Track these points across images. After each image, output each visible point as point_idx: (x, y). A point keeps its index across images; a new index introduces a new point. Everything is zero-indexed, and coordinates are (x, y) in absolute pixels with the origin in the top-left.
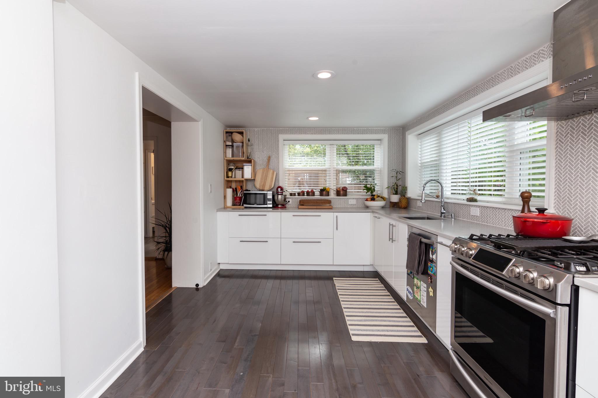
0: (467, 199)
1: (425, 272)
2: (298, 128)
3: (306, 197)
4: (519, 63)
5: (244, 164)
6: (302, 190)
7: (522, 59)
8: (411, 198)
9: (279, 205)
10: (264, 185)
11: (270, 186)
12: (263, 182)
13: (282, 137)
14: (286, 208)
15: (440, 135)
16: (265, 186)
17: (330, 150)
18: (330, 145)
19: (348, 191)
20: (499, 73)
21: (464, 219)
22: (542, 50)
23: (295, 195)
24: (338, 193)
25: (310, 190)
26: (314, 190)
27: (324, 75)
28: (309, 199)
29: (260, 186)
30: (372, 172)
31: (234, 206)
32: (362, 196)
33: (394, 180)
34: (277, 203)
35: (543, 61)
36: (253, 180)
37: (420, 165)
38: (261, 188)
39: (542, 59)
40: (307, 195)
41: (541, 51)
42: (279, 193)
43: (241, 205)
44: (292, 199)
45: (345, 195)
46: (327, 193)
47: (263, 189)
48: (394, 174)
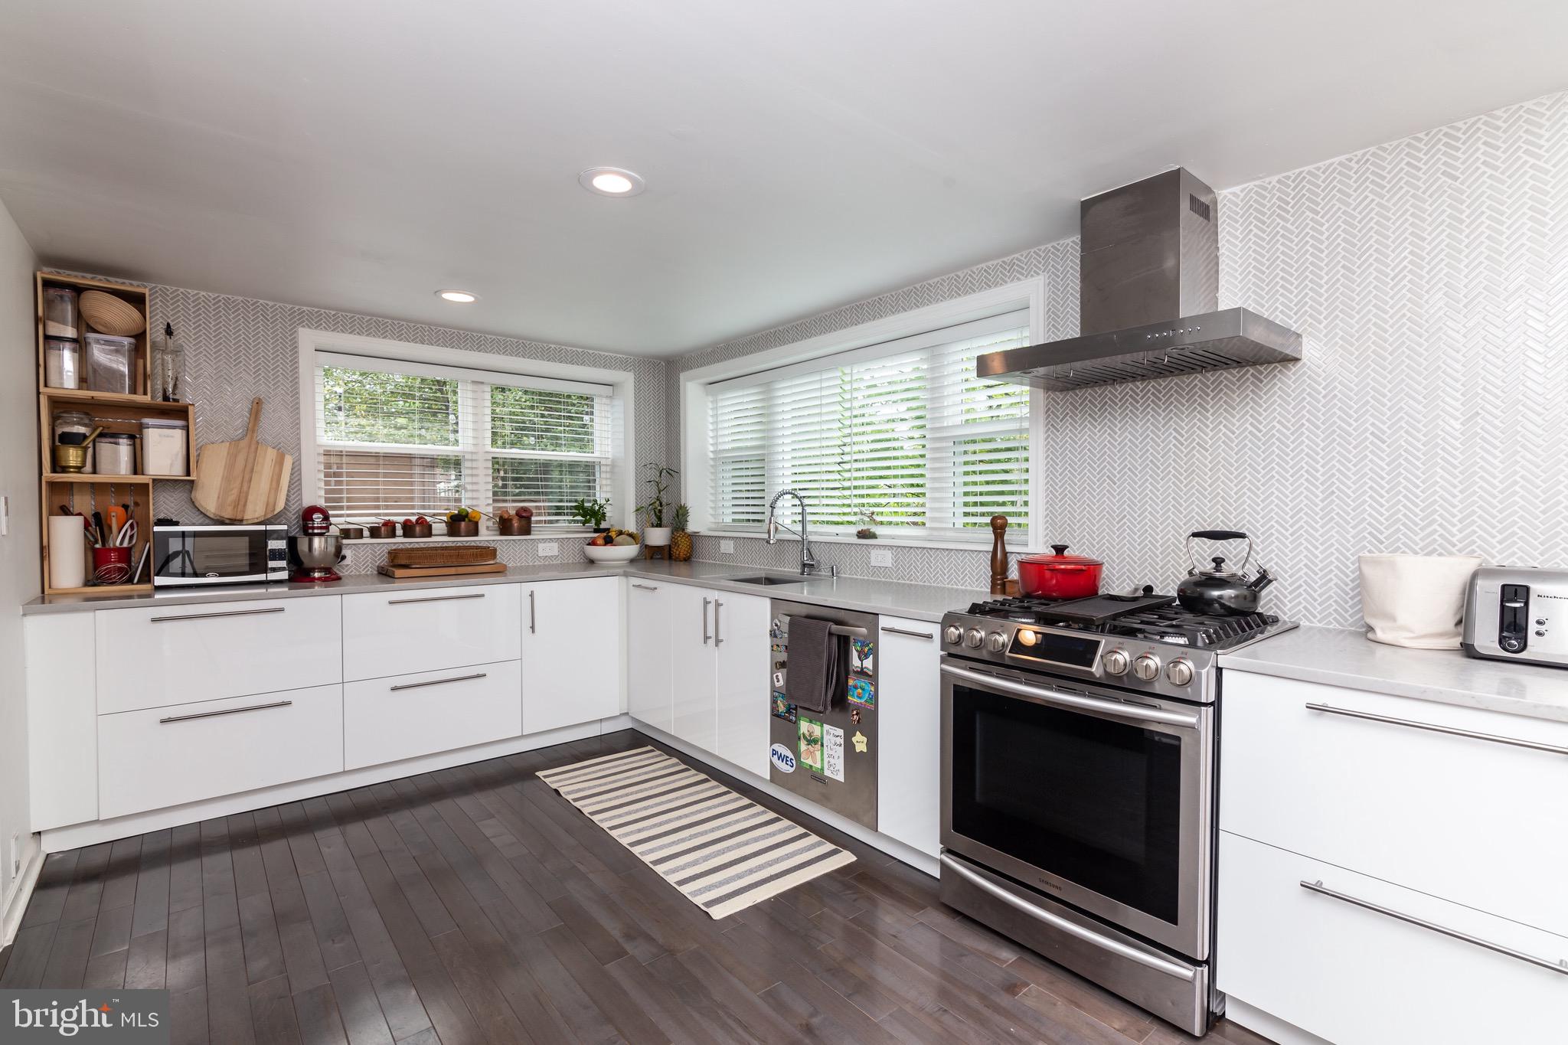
0: (859, 532)
1: (839, 701)
2: (373, 315)
3: (400, 541)
4: (974, 273)
5: (147, 421)
6: (387, 518)
7: (980, 266)
8: (701, 534)
9: (313, 570)
10: (242, 500)
11: (270, 504)
12: (235, 492)
13: (308, 338)
14: (339, 578)
15: (768, 388)
16: (245, 505)
17: (474, 399)
18: (474, 382)
19: (533, 519)
20: (931, 282)
21: (855, 576)
22: (1017, 259)
23: (359, 534)
24: (505, 526)
25: (414, 519)
26: (428, 519)
27: (612, 183)
28: (417, 546)
29: (221, 505)
30: (589, 468)
31: (94, 585)
32: (568, 532)
33: (651, 492)
34: (307, 563)
35: (1019, 279)
36: (186, 484)
37: (711, 455)
38: (227, 514)
39: (1018, 275)
40: (405, 535)
41: (1015, 261)
42: (316, 531)
43: (136, 580)
44: (354, 547)
45: (526, 530)
46: (472, 527)
47: (238, 518)
48: (653, 474)
